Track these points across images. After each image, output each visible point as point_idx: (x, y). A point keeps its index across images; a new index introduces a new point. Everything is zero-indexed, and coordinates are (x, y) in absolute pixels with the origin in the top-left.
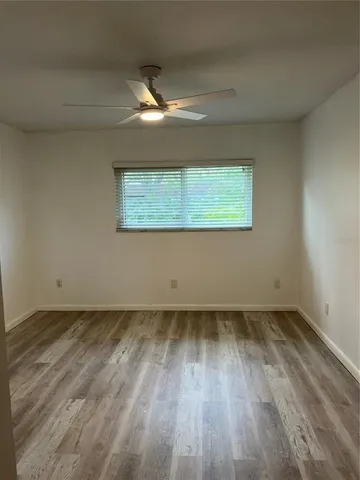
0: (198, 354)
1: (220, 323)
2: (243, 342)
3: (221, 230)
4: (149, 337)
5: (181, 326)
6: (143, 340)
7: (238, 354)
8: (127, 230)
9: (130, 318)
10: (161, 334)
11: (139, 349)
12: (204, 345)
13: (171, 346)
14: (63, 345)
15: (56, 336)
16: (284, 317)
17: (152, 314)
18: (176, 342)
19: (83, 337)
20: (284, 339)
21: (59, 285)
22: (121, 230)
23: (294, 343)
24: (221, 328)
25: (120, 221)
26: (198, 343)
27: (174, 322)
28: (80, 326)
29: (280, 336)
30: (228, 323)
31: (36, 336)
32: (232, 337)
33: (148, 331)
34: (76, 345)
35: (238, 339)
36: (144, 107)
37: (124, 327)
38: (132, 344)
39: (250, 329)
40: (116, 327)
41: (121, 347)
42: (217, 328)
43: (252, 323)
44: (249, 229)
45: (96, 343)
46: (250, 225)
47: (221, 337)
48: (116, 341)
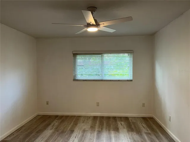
0: (110, 139)
1: (119, 123)
2: (130, 133)
3: (119, 81)
4: (87, 129)
5: (101, 124)
6: (84, 131)
7: (129, 140)
8: (78, 80)
9: (78, 120)
10: (92, 128)
11: (83, 136)
12: (113, 134)
13: (98, 134)
14: (48, 132)
15: (45, 128)
16: (147, 121)
17: (88, 118)
18: (99, 132)
19: (57, 129)
20: (150, 132)
21: (47, 104)
22: (75, 80)
23: (154, 134)
24: (120, 126)
25: (75, 76)
26: (110, 133)
27: (98, 122)
28: (56, 123)
29: (148, 130)
30: (122, 123)
31: (36, 128)
32: (125, 130)
33: (86, 126)
34: (53, 133)
35: (128, 131)
36: (89, 25)
37: (76, 124)
38: (79, 133)
39: (133, 126)
40: (72, 124)
41: (74, 134)
42: (117, 125)
43: (134, 123)
44: (131, 81)
45: (63, 132)
46: (132, 79)
47: (120, 131)
48: (72, 131)
